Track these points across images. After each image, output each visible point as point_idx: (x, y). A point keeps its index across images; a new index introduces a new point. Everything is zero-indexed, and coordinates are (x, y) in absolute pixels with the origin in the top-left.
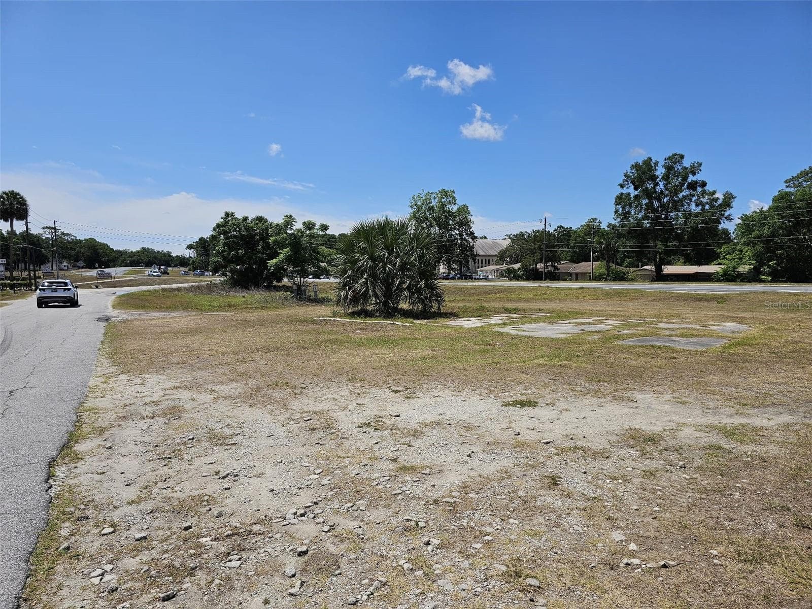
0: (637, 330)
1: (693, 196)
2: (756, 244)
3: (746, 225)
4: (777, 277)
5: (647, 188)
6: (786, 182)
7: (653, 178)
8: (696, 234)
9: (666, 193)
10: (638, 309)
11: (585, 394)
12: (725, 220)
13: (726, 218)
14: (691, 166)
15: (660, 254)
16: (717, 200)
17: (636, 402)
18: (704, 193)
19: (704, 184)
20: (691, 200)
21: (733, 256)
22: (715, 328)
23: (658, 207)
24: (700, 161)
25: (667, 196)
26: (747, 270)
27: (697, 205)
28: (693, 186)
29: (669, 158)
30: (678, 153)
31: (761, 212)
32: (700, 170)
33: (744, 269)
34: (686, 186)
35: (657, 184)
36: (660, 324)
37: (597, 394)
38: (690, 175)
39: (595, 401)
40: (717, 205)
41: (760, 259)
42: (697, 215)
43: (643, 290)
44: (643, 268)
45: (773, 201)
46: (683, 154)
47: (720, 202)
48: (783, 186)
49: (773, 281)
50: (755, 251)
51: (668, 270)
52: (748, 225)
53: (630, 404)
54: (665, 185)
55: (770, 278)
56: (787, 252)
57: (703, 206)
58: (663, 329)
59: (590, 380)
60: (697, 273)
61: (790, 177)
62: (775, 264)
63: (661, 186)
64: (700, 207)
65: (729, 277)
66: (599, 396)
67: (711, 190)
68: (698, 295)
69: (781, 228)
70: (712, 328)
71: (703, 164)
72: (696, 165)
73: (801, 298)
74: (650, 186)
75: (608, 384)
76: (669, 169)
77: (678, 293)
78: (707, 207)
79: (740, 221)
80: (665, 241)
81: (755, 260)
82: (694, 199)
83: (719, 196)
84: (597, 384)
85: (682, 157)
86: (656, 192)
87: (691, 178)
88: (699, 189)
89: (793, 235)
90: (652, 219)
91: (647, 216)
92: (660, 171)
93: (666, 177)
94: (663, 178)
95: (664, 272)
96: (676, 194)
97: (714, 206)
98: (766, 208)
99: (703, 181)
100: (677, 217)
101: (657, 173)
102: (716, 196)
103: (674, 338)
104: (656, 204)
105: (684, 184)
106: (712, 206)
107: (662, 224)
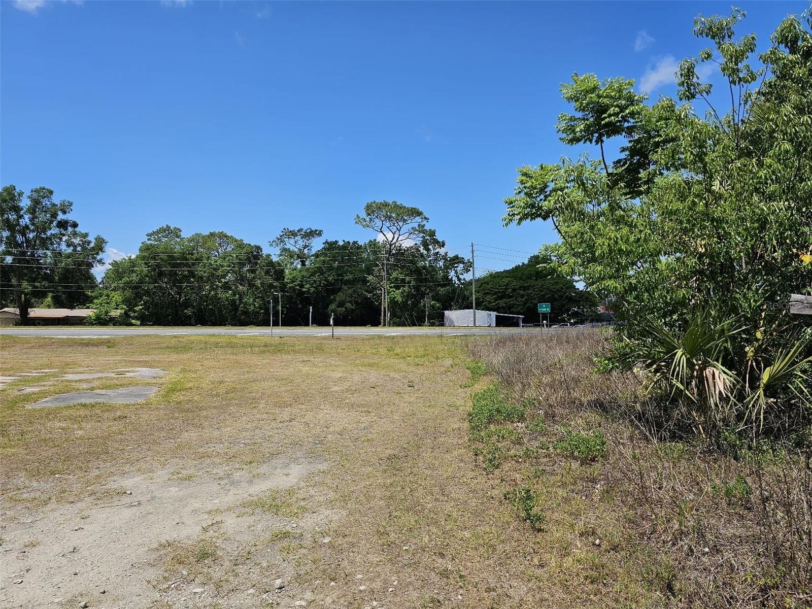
0: (44, 386)
1: (64, 235)
2: (125, 289)
3: (117, 271)
4: (145, 321)
5: (8, 219)
6: (148, 235)
7: (17, 209)
8: (67, 275)
9: (32, 228)
10: (21, 359)
11: (46, 503)
12: (98, 263)
13: (98, 261)
14: (61, 204)
15: (26, 295)
16: (90, 242)
17: (131, 494)
18: (75, 234)
19: (75, 225)
20: (61, 239)
21: (100, 301)
22: (132, 374)
23: (22, 242)
24: (71, 201)
25: (33, 231)
26: (118, 314)
27: (68, 246)
28: (63, 225)
29: (36, 191)
30: (46, 188)
31: (130, 259)
32: (72, 210)
33: (116, 313)
34: (55, 223)
35: (21, 217)
36: (67, 375)
37: (62, 496)
38: (60, 213)
39: (67, 510)
40: (89, 247)
41: (130, 303)
42: (68, 256)
43: (14, 335)
44: (3, 310)
45: (140, 250)
46: (52, 190)
47: (92, 245)
48: (145, 239)
49: (142, 324)
50: (125, 296)
51: (34, 313)
52: (119, 271)
53: (126, 500)
54: (32, 220)
55: (139, 322)
56: (152, 298)
57: (75, 247)
58: (76, 381)
59: (35, 474)
60: (67, 316)
61: (151, 232)
62: (143, 308)
63: (26, 220)
64: (72, 248)
65: (102, 321)
66: (71, 500)
67: (83, 232)
68: (82, 339)
69: (147, 276)
70: (128, 375)
71: (73, 204)
72: (67, 204)
73: (181, 339)
74: (12, 217)
75: (69, 474)
76: (36, 202)
77: (60, 339)
78: (79, 249)
79: (110, 267)
80: (32, 280)
81: (125, 305)
82: (64, 239)
83: (91, 238)
84: (51, 480)
85: (51, 192)
86: (18, 225)
87: (61, 216)
88: (70, 229)
89: (158, 283)
90: (14, 255)
91: (9, 251)
92: (25, 203)
93: (32, 211)
94: (28, 211)
95: (30, 316)
96: (44, 231)
97: (86, 249)
98: (133, 257)
99: (74, 222)
100: (46, 256)
101: (22, 204)
102: (89, 239)
103: (98, 391)
104: (19, 238)
105: (53, 221)
106: (84, 249)
107: (28, 262)
